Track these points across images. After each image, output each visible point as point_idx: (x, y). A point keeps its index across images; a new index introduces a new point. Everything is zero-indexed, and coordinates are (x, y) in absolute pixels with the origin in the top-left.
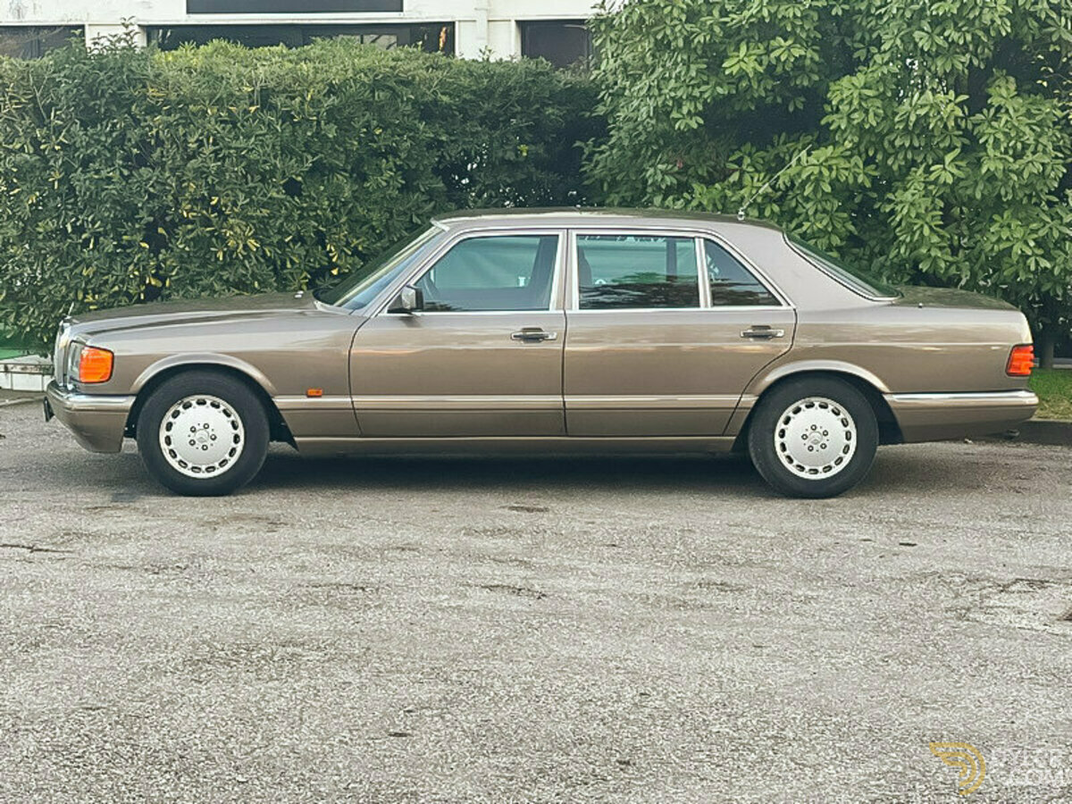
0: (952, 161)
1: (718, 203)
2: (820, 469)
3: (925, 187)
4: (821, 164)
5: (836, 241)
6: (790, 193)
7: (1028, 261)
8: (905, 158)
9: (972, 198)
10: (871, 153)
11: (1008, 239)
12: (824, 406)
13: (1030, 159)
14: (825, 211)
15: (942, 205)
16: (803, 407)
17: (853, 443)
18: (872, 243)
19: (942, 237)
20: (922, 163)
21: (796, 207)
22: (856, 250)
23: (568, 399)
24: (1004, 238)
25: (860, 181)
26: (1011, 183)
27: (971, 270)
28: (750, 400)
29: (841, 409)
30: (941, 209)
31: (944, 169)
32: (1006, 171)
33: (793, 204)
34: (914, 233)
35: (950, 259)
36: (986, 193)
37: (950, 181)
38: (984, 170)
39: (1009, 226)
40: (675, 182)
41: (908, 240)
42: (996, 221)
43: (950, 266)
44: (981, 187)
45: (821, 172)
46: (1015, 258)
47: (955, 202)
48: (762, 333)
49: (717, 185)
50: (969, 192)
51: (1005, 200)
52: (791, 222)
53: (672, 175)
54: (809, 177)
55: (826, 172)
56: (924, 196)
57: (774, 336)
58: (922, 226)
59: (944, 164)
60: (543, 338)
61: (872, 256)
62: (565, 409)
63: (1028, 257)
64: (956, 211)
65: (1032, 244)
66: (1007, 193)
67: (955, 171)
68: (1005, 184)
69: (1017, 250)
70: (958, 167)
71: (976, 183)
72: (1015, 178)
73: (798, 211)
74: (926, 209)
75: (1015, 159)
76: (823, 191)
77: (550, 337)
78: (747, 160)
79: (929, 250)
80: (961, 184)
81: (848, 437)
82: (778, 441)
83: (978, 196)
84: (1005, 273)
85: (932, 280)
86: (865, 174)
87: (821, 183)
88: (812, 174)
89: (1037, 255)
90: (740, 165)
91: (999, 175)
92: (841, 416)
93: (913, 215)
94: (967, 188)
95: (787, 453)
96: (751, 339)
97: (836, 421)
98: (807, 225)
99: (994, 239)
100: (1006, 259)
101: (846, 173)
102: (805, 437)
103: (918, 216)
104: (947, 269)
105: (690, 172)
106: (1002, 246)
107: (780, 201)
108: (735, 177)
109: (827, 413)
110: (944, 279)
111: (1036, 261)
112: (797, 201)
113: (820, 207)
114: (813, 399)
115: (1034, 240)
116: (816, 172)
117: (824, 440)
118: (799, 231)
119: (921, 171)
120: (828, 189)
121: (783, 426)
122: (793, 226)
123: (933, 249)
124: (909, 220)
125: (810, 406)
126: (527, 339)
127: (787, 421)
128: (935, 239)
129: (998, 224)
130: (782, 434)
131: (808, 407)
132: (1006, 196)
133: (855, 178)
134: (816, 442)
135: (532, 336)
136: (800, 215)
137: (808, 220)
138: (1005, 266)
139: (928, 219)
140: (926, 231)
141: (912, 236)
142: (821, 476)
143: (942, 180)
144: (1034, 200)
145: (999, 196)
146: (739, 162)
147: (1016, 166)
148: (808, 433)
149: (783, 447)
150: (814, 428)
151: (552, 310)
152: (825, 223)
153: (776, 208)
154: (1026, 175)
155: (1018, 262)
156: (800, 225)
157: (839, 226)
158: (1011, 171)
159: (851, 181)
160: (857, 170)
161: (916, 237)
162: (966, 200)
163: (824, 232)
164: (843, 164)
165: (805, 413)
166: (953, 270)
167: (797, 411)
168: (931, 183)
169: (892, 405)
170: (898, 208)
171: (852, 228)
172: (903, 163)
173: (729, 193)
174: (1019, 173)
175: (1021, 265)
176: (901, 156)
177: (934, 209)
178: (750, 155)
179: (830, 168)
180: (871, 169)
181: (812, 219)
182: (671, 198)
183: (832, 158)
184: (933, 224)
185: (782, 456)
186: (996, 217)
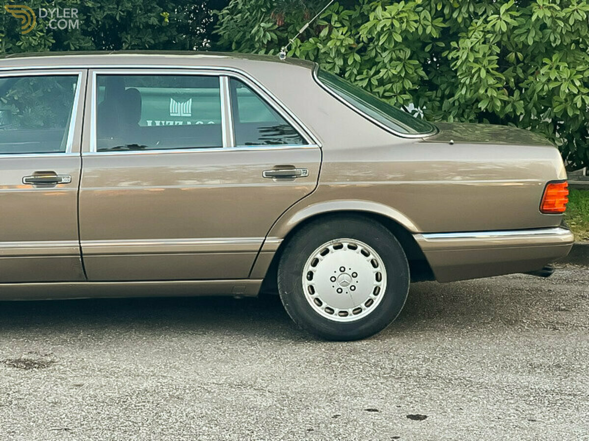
0: (507, 11)
1: (310, 54)
2: (350, 311)
3: (484, 35)
4: (394, 18)
5: (409, 85)
6: (371, 45)
7: (575, 99)
8: (468, 11)
9: (526, 45)
10: (439, 8)
11: (556, 79)
12: (353, 248)
13: (575, 7)
14: (399, 59)
15: (498, 51)
16: (331, 248)
17: (383, 285)
18: (443, 87)
19: (499, 80)
20: (482, 15)
21: (376, 56)
22: (429, 93)
23: (84, 244)
24: (553, 78)
25: (428, 32)
26: (559, 30)
27: (525, 108)
28: (274, 242)
29: (370, 249)
30: (498, 55)
31: (499, 18)
32: (554, 19)
33: (373, 54)
34: (473, 76)
35: (506, 98)
36: (537, 39)
37: (504, 29)
38: (534, 18)
39: (558, 68)
40: (275, 37)
41: (468, 82)
42: (546, 64)
43: (505, 106)
44: (533, 34)
45: (392, 25)
46: (563, 97)
47: (511, 49)
48: (285, 173)
49: (311, 40)
50: (522, 39)
51: (554, 45)
52: (370, 69)
53: (273, 31)
54: (382, 28)
55: (397, 24)
56: (483, 43)
57: (298, 176)
58: (480, 69)
59: (499, 14)
60: (56, 181)
61: (443, 98)
62: (81, 254)
63: (575, 95)
64: (512, 56)
65: (578, 83)
66: (555, 39)
67: (509, 20)
68: (554, 31)
69: (564, 88)
70: (512, 17)
71: (528, 31)
72: (562, 24)
73: (377, 60)
74: (484, 56)
75: (562, 9)
76: (395, 41)
77: (63, 181)
78: (335, 18)
79: (486, 91)
80: (516, 32)
81: (378, 278)
82: (306, 283)
83: (531, 42)
84: (555, 110)
85: (490, 117)
86: (433, 26)
87: (394, 34)
88: (385, 26)
89: (583, 94)
90: (329, 21)
91: (548, 22)
92: (371, 257)
93: (471, 59)
94: (520, 35)
95: (316, 295)
96: (275, 180)
97: (365, 261)
98: (383, 71)
99: (544, 79)
100: (555, 98)
101: (416, 25)
102: (333, 279)
103: (476, 61)
104: (503, 108)
105: (289, 30)
106: (551, 86)
107: (362, 51)
108: (324, 33)
109: (356, 255)
110: (502, 116)
111: (582, 99)
112: (376, 51)
113: (394, 56)
114: (341, 240)
115: (580, 80)
116: (388, 25)
117: (354, 282)
118: (377, 77)
119: (480, 22)
120: (399, 39)
121: (311, 268)
122: (372, 72)
123: (489, 90)
124: (468, 64)
125: (339, 247)
126: (38, 182)
127: (315, 263)
128: (491, 81)
129: (547, 67)
130: (311, 276)
131: (336, 248)
132: (555, 41)
133: (424, 30)
134: (345, 284)
135: (45, 180)
136: (379, 62)
137: (385, 67)
138: (555, 104)
139: (485, 62)
140: (483, 73)
141: (471, 79)
142: (352, 318)
143: (497, 28)
144: (581, 46)
145: (549, 42)
146: (328, 19)
147: (562, 14)
148: (336, 275)
149: (312, 290)
150: (342, 270)
151: (69, 153)
152: (398, 69)
153: (358, 58)
154: (571, 22)
155: (566, 100)
156: (378, 72)
157: (410, 72)
158: (559, 19)
159: (420, 32)
160: (426, 22)
161: (474, 80)
162: (520, 46)
163: (398, 77)
164: (413, 17)
165: (334, 254)
166: (509, 109)
167: (325, 252)
168: (488, 32)
169: (422, 245)
170: (460, 54)
171: (423, 73)
172: (467, 16)
173: (320, 46)
174: (566, 20)
175: (569, 103)
176: (464, 10)
177: (491, 55)
178: (338, 13)
179: (401, 20)
180: (439, 22)
181: (388, 66)
182: (272, 51)
183: (402, 11)
184: (490, 67)
185: (310, 299)
186: (546, 60)
